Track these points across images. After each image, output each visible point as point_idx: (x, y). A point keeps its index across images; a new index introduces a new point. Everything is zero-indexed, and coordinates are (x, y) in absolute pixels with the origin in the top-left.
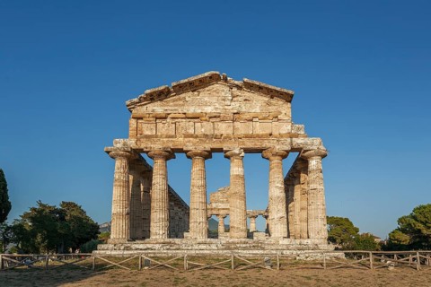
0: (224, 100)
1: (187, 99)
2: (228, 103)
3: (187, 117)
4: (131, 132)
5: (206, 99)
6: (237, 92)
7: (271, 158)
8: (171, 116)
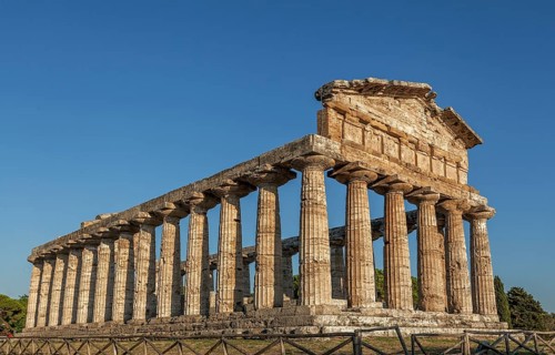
0: (421, 123)
1: (390, 107)
2: (424, 128)
3: (390, 132)
4: (331, 131)
5: (406, 115)
6: (430, 119)
7: (456, 212)
8: (374, 123)
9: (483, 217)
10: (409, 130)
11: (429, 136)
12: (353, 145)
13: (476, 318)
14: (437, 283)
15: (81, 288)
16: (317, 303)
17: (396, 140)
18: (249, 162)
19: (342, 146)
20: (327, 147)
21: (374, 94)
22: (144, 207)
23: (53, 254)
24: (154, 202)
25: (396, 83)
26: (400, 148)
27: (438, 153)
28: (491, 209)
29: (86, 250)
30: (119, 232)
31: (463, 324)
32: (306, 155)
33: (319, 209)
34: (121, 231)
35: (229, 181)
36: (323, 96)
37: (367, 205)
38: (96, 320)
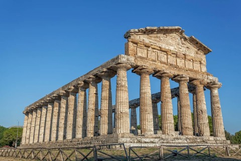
0: (178, 44)
1: (161, 38)
2: (180, 47)
3: (161, 50)
4: (130, 52)
5: (170, 41)
6: (184, 42)
7: (200, 85)
8: (153, 47)
9: (216, 87)
10: (172, 48)
11: (183, 50)
12: (141, 58)
13: (212, 138)
14: (188, 121)
15: (41, 126)
16: (122, 132)
17: (165, 53)
18: (98, 67)
19: (136, 59)
20: (128, 60)
21: (152, 33)
22: (63, 88)
23: (32, 110)
24: (66, 86)
25: (161, 28)
26: (167, 57)
27: (188, 57)
28: (219, 83)
29: (43, 108)
30: (54, 100)
31: (204, 141)
32: (117, 64)
33: (123, 89)
34: (55, 99)
35: (91, 76)
36: (127, 36)
37: (149, 85)
38: (46, 141)
